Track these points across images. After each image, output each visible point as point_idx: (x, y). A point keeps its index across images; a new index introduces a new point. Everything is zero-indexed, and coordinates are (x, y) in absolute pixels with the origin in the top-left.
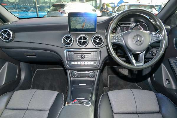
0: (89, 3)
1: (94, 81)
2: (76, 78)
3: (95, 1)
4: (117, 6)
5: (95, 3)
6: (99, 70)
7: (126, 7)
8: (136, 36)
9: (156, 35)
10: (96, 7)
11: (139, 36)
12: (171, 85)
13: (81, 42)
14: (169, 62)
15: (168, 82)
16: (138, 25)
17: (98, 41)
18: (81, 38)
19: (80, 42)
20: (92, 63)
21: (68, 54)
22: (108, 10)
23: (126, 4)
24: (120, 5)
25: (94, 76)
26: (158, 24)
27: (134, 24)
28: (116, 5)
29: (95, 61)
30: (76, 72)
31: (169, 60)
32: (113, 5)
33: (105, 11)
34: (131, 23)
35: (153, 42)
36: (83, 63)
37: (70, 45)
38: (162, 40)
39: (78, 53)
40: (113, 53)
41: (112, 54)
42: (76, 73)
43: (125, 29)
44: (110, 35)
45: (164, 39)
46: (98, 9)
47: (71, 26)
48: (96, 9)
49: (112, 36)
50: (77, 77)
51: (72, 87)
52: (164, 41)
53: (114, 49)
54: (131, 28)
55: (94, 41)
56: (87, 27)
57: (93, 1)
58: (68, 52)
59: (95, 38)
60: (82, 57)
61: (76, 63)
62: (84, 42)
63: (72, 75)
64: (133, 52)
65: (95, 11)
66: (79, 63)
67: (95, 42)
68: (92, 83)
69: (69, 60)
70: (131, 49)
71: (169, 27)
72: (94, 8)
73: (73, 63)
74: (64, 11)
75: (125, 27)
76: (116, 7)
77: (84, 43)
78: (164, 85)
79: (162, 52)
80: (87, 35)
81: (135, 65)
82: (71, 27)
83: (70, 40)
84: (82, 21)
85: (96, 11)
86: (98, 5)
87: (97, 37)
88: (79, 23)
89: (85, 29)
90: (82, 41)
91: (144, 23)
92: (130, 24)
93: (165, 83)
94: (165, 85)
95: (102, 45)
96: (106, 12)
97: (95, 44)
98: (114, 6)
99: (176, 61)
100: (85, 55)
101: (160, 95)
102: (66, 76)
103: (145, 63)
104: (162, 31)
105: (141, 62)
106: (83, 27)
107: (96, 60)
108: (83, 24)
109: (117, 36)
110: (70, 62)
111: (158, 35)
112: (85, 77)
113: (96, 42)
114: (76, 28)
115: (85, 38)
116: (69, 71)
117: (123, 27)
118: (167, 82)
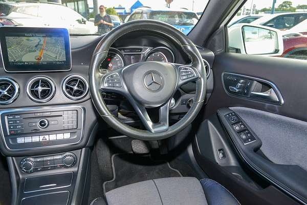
0: (71, 5)
1: (75, 174)
2: (31, 172)
3: (83, 2)
4: (129, 14)
5: (84, 6)
6: (84, 149)
7: (145, 15)
8: (149, 73)
9: (186, 69)
10: (87, 15)
11: (155, 72)
12: (228, 160)
13: (37, 91)
14: (218, 117)
15: (223, 154)
16: (157, 51)
17: (75, 88)
18: (36, 84)
19: (34, 93)
20: (67, 136)
21: (9, 121)
22: (110, 22)
23: (145, 9)
24: (135, 11)
25: (74, 163)
26: (189, 48)
27: (148, 50)
28: (128, 11)
29: (73, 131)
30: (31, 159)
31: (217, 114)
32: (122, 11)
33: (105, 22)
34: (142, 47)
35: (181, 82)
36: (47, 137)
37: (11, 101)
38: (198, 78)
39: (33, 115)
40: (105, 112)
41: (104, 114)
42: (31, 161)
43: (132, 60)
44: (96, 75)
45: (202, 75)
46: (91, 19)
47: (10, 58)
48: (85, 19)
49: (100, 77)
50: (36, 170)
51: (21, 195)
52: (202, 79)
53: (107, 102)
54: (144, 57)
55: (67, 87)
56: (48, 60)
57: (79, 2)
58: (6, 117)
59: (69, 83)
60: (42, 124)
61: (28, 140)
62: (43, 91)
63: (21, 168)
64: (146, 105)
65: (85, 23)
66: (36, 139)
67: (69, 89)
68: (70, 178)
69: (11, 135)
70: (141, 100)
71: (211, 54)
72: (80, 17)
73: (20, 140)
74: (10, 20)
75: (132, 57)
76: (127, 14)
77: (45, 94)
78: (215, 162)
79: (200, 100)
80: (51, 76)
81: (153, 131)
82: (11, 60)
83: (10, 90)
84: (36, 46)
85: (87, 22)
86: (91, 11)
87: (75, 80)
88: (30, 51)
89: (44, 63)
90: (40, 89)
91: (167, 47)
92: (141, 50)
93: (218, 157)
94: (218, 162)
95: (86, 95)
96: (106, 25)
97: (71, 94)
98: (124, 14)
99: (228, 114)
100: (49, 119)
101: (209, 182)
102: (6, 172)
103: (170, 125)
104: (197, 62)
105: (164, 125)
106: (38, 59)
107: (75, 127)
108: (38, 53)
109: (112, 76)
110: (15, 140)
111: (191, 69)
112: (54, 168)
113: (72, 89)
114: (22, 62)
115: (45, 83)
116: (14, 158)
117: (127, 56)
118: (221, 155)
